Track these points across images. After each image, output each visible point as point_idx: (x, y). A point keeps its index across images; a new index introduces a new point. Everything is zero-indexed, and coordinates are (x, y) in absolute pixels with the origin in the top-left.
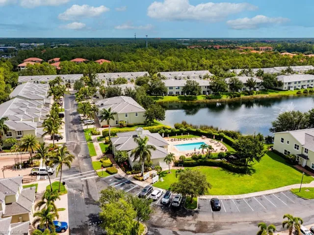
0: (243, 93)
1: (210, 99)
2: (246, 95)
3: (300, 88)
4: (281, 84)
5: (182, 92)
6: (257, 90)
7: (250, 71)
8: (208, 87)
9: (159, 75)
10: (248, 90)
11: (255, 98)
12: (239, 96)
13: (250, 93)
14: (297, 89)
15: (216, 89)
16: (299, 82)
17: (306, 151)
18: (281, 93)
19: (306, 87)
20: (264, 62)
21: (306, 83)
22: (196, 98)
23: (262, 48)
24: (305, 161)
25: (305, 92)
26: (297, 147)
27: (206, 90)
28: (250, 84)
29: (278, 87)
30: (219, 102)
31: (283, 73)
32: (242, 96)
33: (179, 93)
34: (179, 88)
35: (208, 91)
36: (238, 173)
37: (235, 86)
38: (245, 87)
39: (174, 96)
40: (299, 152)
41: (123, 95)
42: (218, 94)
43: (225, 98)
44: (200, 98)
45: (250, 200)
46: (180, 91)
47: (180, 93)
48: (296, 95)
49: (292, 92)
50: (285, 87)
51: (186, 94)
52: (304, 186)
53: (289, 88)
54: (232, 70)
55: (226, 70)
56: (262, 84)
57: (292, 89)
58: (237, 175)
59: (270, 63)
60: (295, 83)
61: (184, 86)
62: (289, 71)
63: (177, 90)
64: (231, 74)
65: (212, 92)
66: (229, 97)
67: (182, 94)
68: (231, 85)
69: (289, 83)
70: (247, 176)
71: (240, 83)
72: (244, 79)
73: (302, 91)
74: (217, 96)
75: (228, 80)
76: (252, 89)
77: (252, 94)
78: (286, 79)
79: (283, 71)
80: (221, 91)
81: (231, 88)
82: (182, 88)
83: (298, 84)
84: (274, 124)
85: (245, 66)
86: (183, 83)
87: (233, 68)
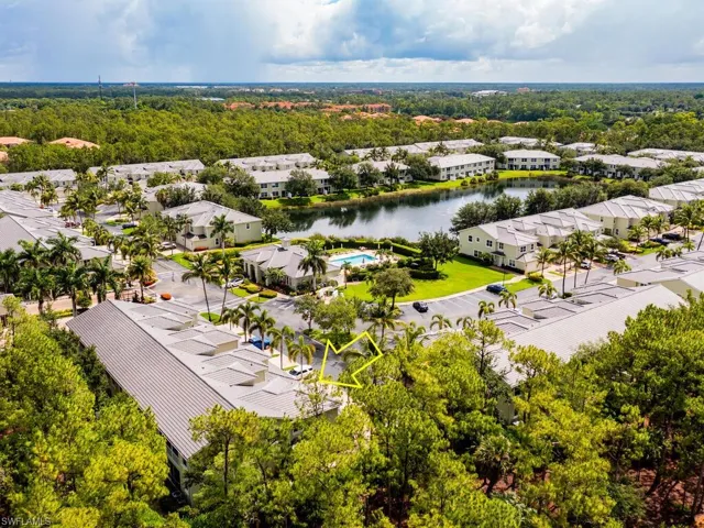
0: (382, 189)
1: (332, 200)
2: (387, 191)
3: (464, 176)
4: (436, 171)
5: (283, 192)
6: (402, 182)
7: (383, 151)
8: (326, 180)
9: (227, 165)
10: (388, 183)
11: (403, 195)
12: (377, 194)
13: (392, 189)
14: (461, 178)
15: (340, 184)
16: (462, 167)
17: (502, 245)
18: (438, 186)
19: (472, 175)
20: (395, 134)
21: (472, 169)
22: (309, 200)
23: (373, 106)
24: (501, 258)
25: (473, 182)
26: (489, 243)
27: (322, 186)
28: (390, 173)
29: (432, 177)
30: (344, 206)
31: (433, 152)
32: (382, 193)
33: (277, 193)
34: (277, 185)
35: (326, 188)
36: (429, 279)
37: (368, 178)
38: (383, 178)
39: (270, 199)
40: (493, 249)
41: (198, 200)
42: (343, 192)
43: (355, 197)
44: (316, 200)
45: (454, 300)
46: (280, 189)
47: (280, 194)
48: (461, 188)
49: (454, 184)
50: (443, 174)
51: (290, 195)
52: (506, 282)
53: (449, 176)
54: (349, 152)
55: (338, 151)
56: (409, 172)
57: (453, 178)
58: (429, 282)
59: (406, 136)
60: (457, 168)
61: (287, 180)
62: (440, 149)
63: (275, 190)
64: (351, 158)
65: (332, 189)
66: (362, 196)
67: (283, 196)
68: (362, 176)
69: (449, 169)
70: (439, 281)
71: (377, 172)
72: (380, 166)
73: (468, 180)
74: (342, 195)
75: (356, 168)
76: (394, 180)
77: (395, 190)
78: (441, 162)
79: (431, 150)
80: (349, 187)
81: (362, 182)
82: (284, 185)
83: (460, 171)
84: (455, 222)
85: (368, 143)
86: (284, 176)
87: (348, 148)
